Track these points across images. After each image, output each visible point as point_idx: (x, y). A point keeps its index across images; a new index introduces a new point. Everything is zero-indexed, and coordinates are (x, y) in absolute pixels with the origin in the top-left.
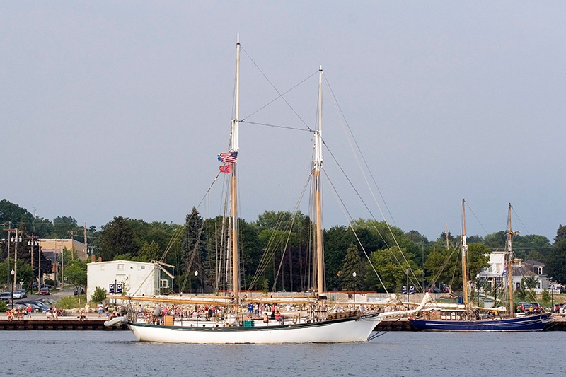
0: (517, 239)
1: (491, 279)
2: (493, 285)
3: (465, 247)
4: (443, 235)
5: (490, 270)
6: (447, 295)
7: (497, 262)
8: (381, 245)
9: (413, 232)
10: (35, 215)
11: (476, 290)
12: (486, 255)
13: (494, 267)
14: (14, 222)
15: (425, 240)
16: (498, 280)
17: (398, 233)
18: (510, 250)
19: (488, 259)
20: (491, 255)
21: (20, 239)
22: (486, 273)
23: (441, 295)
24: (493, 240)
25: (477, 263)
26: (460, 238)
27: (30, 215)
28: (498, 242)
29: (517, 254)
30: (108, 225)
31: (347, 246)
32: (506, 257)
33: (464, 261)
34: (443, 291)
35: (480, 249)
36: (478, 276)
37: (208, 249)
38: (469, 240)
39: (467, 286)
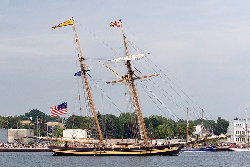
0: (205, 121)
1: (196, 134)
2: (197, 137)
3: (188, 124)
4: (180, 120)
5: (196, 132)
6: (182, 140)
7: (198, 129)
8: (161, 123)
9: (170, 119)
10: (46, 114)
11: (191, 138)
12: (194, 127)
13: (197, 131)
14: (39, 116)
15: (174, 122)
16: (199, 135)
17: (166, 119)
18: (203, 125)
19: (195, 128)
20: (196, 127)
21: (41, 122)
22: (195, 132)
23: (180, 140)
24: (197, 122)
25: (192, 129)
26: (186, 121)
27: (44, 114)
28: (199, 122)
29: (205, 126)
30: (70, 117)
31: (149, 124)
32: (201, 127)
33: (187, 128)
34: (181, 139)
35: (193, 125)
36: (192, 134)
37: (103, 125)
38: (189, 122)
39: (188, 136)
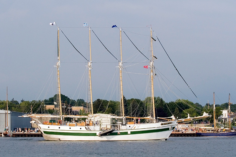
0: (232, 105)
1: (223, 119)
2: (224, 121)
3: (215, 108)
4: (207, 104)
5: (223, 116)
6: (209, 124)
7: (225, 113)
8: (187, 107)
9: (197, 103)
10: (70, 99)
11: (218, 123)
12: (221, 111)
13: (224, 115)
14: (64, 101)
15: (201, 106)
16: (225, 119)
17: (192, 104)
18: (229, 109)
19: (222, 112)
20: (223, 111)
21: (66, 107)
22: (221, 117)
23: (207, 124)
24: (224, 106)
25: (219, 114)
26: (213, 105)
27: (69, 98)
28: (225, 106)
29: (232, 110)
30: (95, 102)
31: (175, 108)
32: (228, 111)
33: (214, 113)
34: (207, 123)
35: (219, 109)
36: (219, 118)
37: (128, 109)
38: (216, 106)
39: (215, 121)
